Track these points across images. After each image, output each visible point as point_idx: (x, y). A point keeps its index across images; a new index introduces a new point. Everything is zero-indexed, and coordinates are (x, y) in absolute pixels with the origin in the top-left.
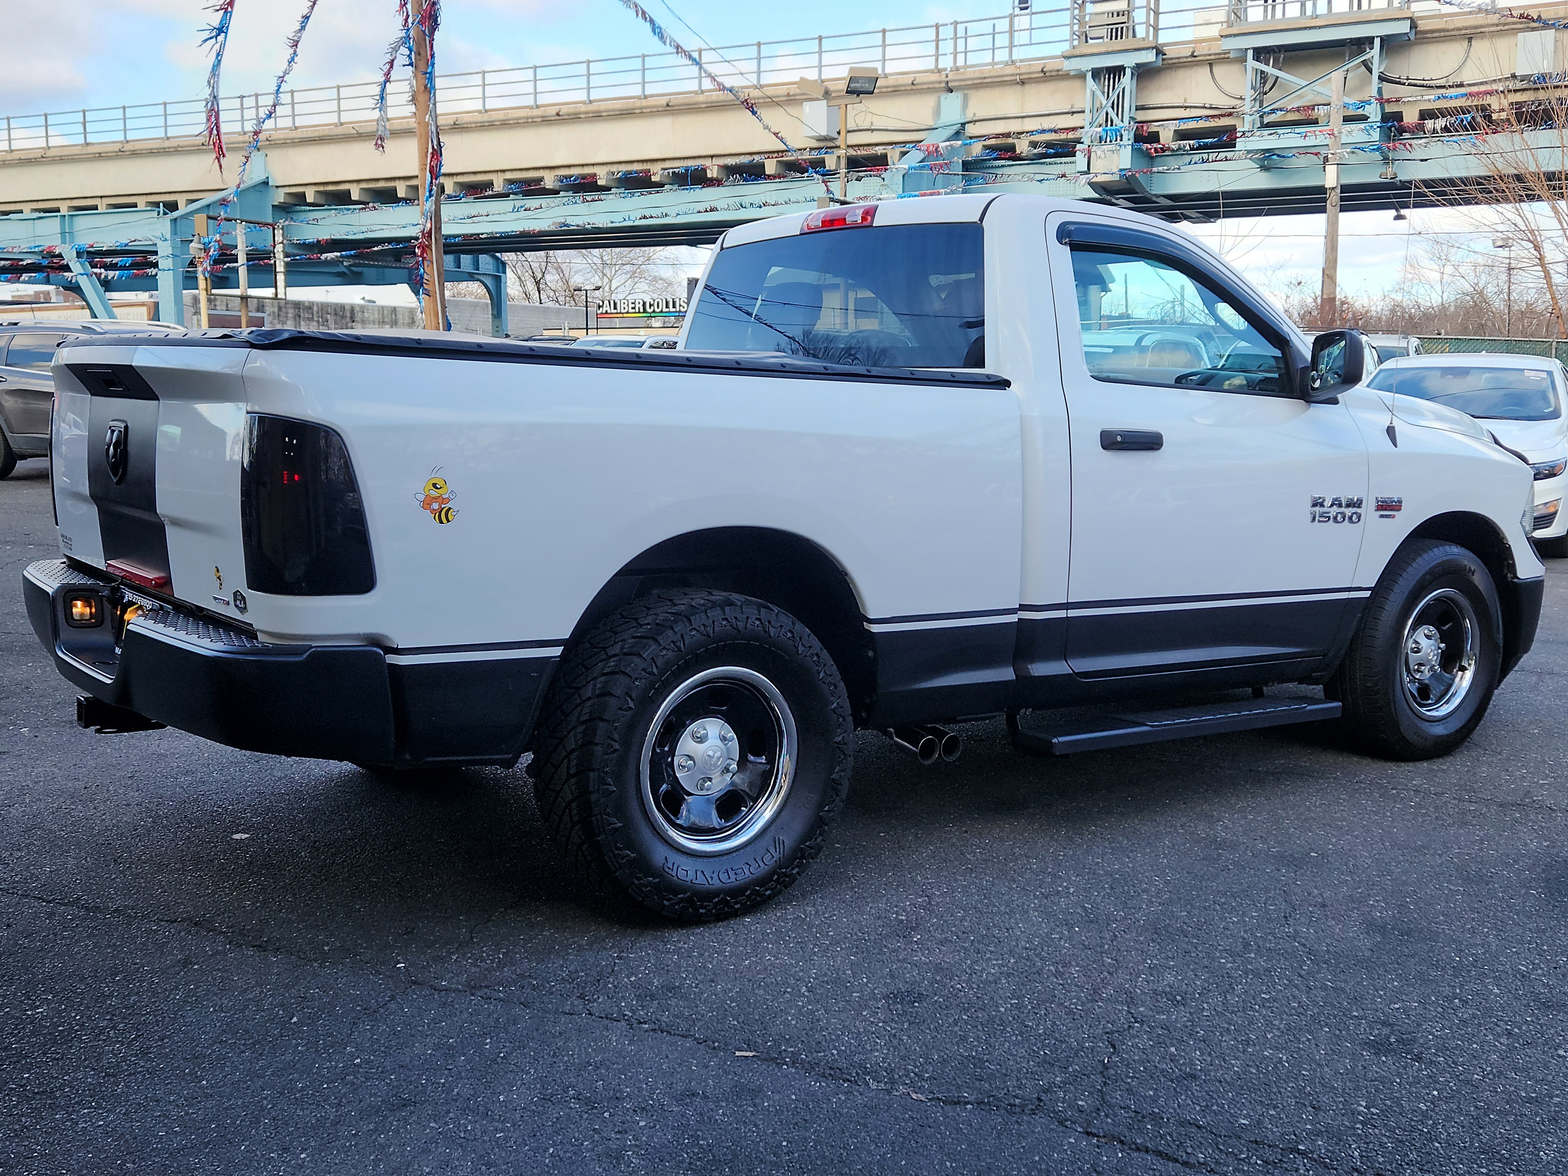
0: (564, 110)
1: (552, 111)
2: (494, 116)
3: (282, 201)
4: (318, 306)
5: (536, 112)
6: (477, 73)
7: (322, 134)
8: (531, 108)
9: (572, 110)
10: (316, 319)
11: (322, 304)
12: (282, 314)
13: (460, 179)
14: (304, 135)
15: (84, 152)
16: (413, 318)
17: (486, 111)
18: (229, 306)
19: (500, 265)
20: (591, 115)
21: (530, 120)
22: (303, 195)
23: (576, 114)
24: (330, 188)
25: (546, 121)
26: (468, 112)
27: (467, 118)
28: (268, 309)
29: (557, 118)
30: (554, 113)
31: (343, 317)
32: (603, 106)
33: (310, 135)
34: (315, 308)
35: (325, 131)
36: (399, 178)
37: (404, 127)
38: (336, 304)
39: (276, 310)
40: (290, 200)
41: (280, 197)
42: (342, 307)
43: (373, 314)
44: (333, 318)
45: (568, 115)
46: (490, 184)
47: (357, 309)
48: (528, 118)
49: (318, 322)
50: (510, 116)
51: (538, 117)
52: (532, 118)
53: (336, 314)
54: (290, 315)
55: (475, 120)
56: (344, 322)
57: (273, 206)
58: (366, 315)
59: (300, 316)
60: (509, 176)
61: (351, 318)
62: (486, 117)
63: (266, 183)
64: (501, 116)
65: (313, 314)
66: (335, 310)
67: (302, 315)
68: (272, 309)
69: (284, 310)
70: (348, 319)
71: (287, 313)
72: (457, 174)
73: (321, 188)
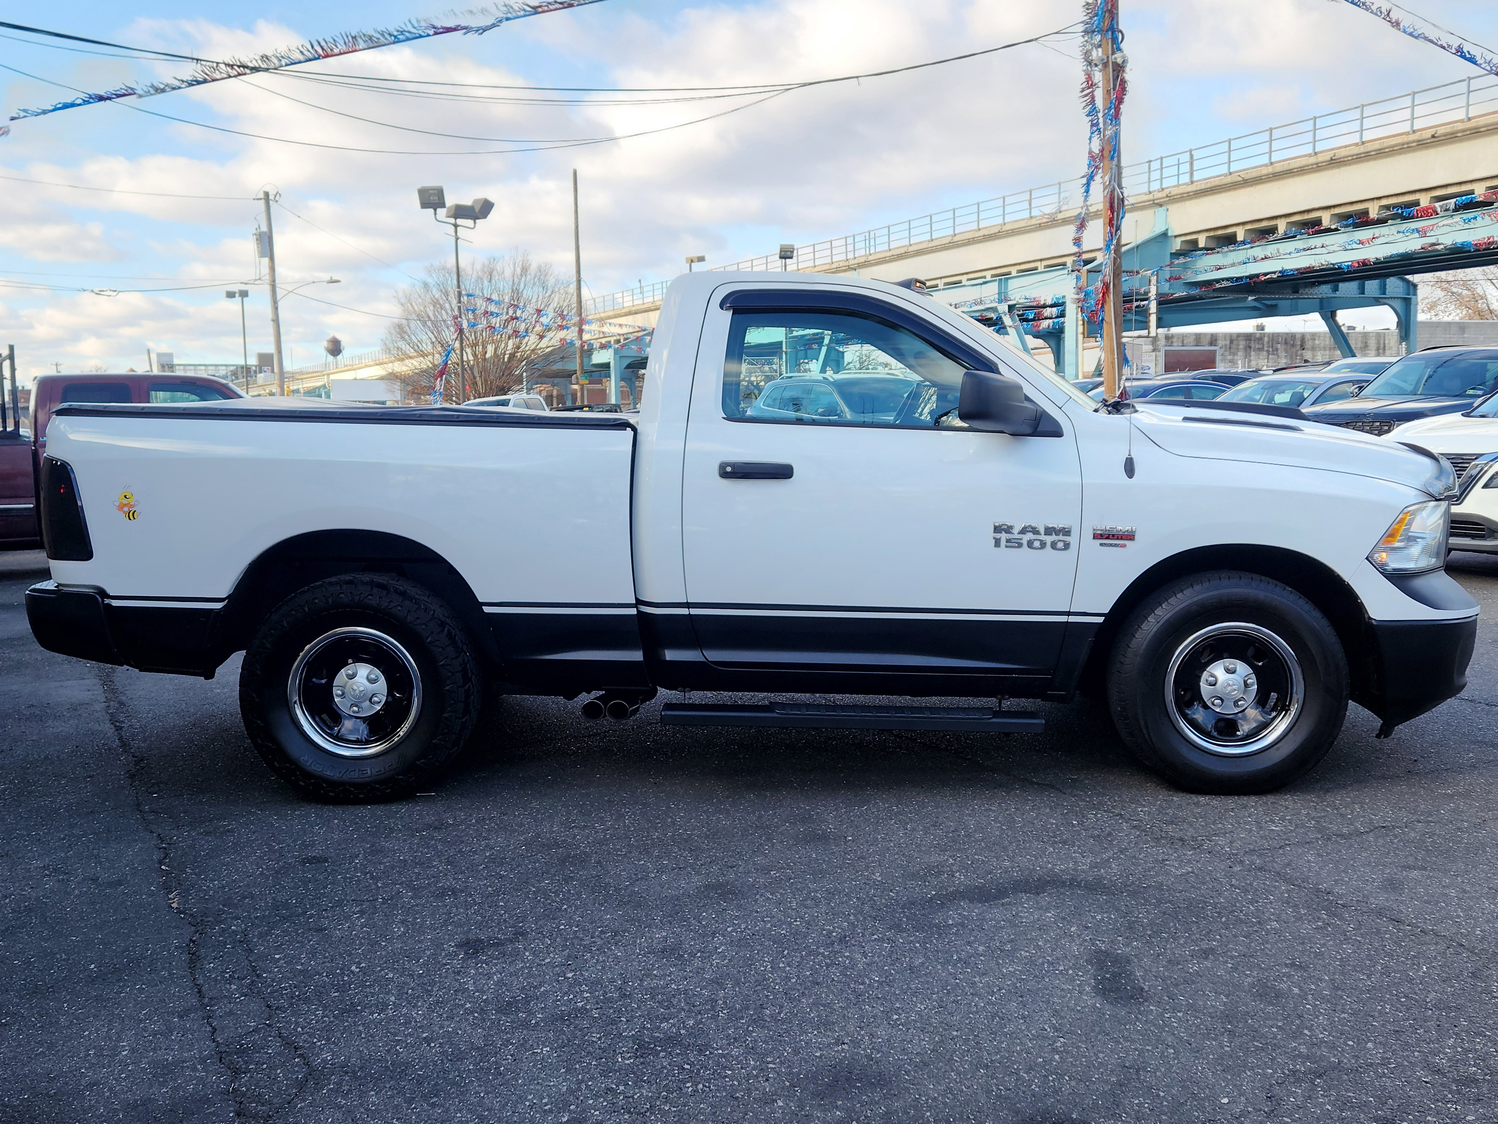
0: (1441, 131)
1: (1428, 134)
2: (1370, 147)
3: (1179, 248)
4: (1269, 336)
5: (1412, 137)
6: (1356, 108)
7: (1213, 184)
8: (1407, 134)
9: (1448, 130)
10: (1266, 349)
11: (1273, 334)
12: (1234, 346)
13: (1337, 211)
14: (1199, 188)
15: (1029, 224)
16: (1366, 343)
17: (1363, 143)
18: (1185, 341)
19: (1411, 287)
20: (1468, 132)
21: (1405, 146)
22: (1195, 242)
23: (1452, 134)
24: (1220, 232)
25: (1422, 145)
26: (1346, 147)
27: (1343, 153)
28: (1221, 343)
29: (1433, 140)
30: (1429, 136)
31: (1293, 346)
32: (1482, 121)
33: (1203, 187)
34: (1266, 339)
35: (1217, 182)
36: (1281, 217)
37: (1286, 168)
38: (1287, 334)
39: (1228, 342)
40: (1187, 247)
41: (1177, 245)
42: (1293, 336)
43: (1325, 341)
44: (1283, 346)
45: (1445, 136)
46: (1318, 222)
47: (1308, 337)
48: (1403, 144)
49: (1268, 351)
50: (1386, 145)
51: (1414, 142)
52: (1408, 143)
53: (1286, 343)
54: (1241, 347)
55: (1351, 153)
56: (1294, 350)
57: (1171, 254)
58: (1317, 342)
59: (1250, 347)
60: (1384, 202)
61: (1302, 346)
62: (1362, 149)
63: (1165, 235)
64: (1377, 146)
65: (1263, 345)
66: (1286, 340)
67: (1253, 346)
68: (1224, 343)
69: (1235, 342)
70: (1298, 347)
71: (1238, 345)
72: (1334, 206)
73: (1212, 234)
